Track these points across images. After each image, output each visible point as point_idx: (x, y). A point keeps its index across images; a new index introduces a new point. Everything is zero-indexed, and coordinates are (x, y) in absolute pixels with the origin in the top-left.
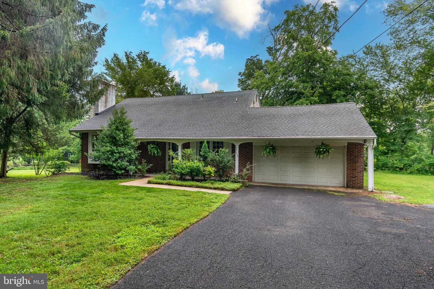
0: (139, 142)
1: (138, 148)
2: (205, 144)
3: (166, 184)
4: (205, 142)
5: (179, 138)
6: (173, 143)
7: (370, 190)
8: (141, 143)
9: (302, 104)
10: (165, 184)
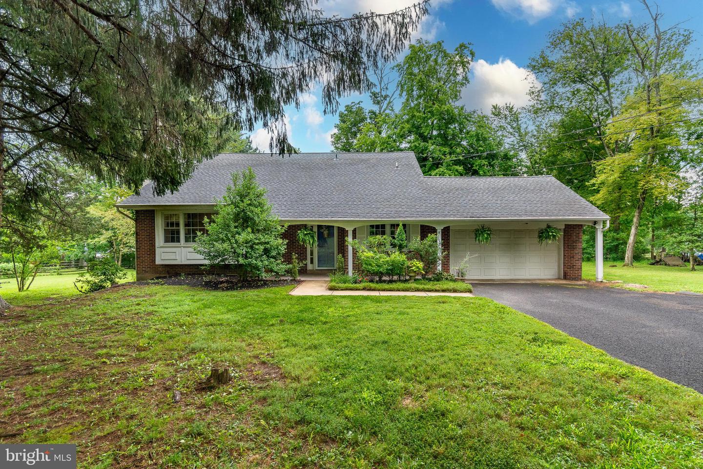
0: (286, 225)
1: (284, 236)
2: (401, 227)
3: (364, 289)
4: (401, 225)
5: (352, 219)
6: (338, 227)
7: (599, 280)
8: (289, 227)
9: (442, 174)
10: (361, 290)
